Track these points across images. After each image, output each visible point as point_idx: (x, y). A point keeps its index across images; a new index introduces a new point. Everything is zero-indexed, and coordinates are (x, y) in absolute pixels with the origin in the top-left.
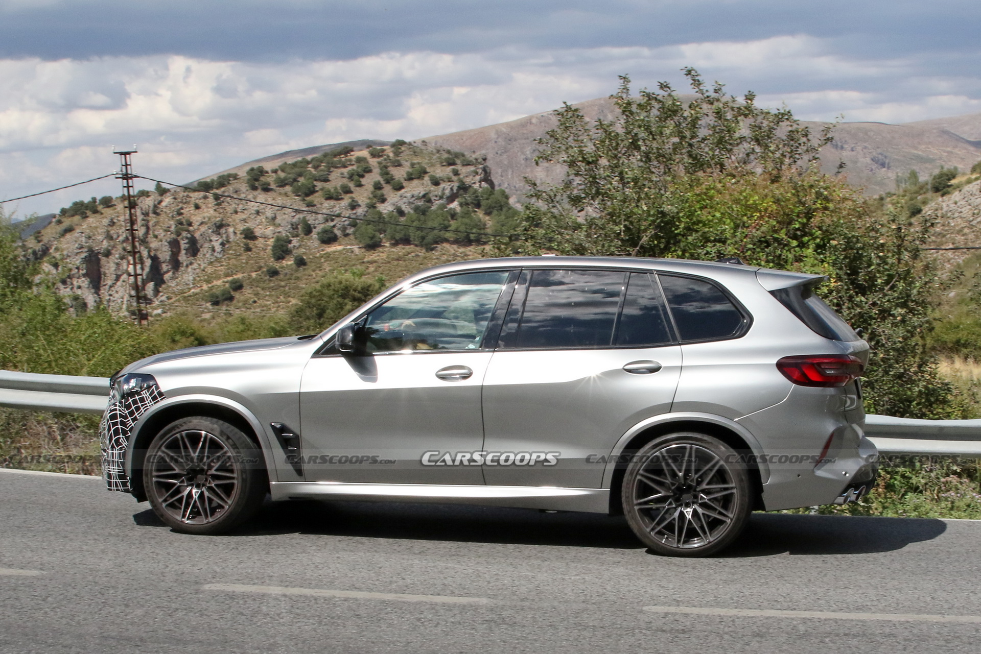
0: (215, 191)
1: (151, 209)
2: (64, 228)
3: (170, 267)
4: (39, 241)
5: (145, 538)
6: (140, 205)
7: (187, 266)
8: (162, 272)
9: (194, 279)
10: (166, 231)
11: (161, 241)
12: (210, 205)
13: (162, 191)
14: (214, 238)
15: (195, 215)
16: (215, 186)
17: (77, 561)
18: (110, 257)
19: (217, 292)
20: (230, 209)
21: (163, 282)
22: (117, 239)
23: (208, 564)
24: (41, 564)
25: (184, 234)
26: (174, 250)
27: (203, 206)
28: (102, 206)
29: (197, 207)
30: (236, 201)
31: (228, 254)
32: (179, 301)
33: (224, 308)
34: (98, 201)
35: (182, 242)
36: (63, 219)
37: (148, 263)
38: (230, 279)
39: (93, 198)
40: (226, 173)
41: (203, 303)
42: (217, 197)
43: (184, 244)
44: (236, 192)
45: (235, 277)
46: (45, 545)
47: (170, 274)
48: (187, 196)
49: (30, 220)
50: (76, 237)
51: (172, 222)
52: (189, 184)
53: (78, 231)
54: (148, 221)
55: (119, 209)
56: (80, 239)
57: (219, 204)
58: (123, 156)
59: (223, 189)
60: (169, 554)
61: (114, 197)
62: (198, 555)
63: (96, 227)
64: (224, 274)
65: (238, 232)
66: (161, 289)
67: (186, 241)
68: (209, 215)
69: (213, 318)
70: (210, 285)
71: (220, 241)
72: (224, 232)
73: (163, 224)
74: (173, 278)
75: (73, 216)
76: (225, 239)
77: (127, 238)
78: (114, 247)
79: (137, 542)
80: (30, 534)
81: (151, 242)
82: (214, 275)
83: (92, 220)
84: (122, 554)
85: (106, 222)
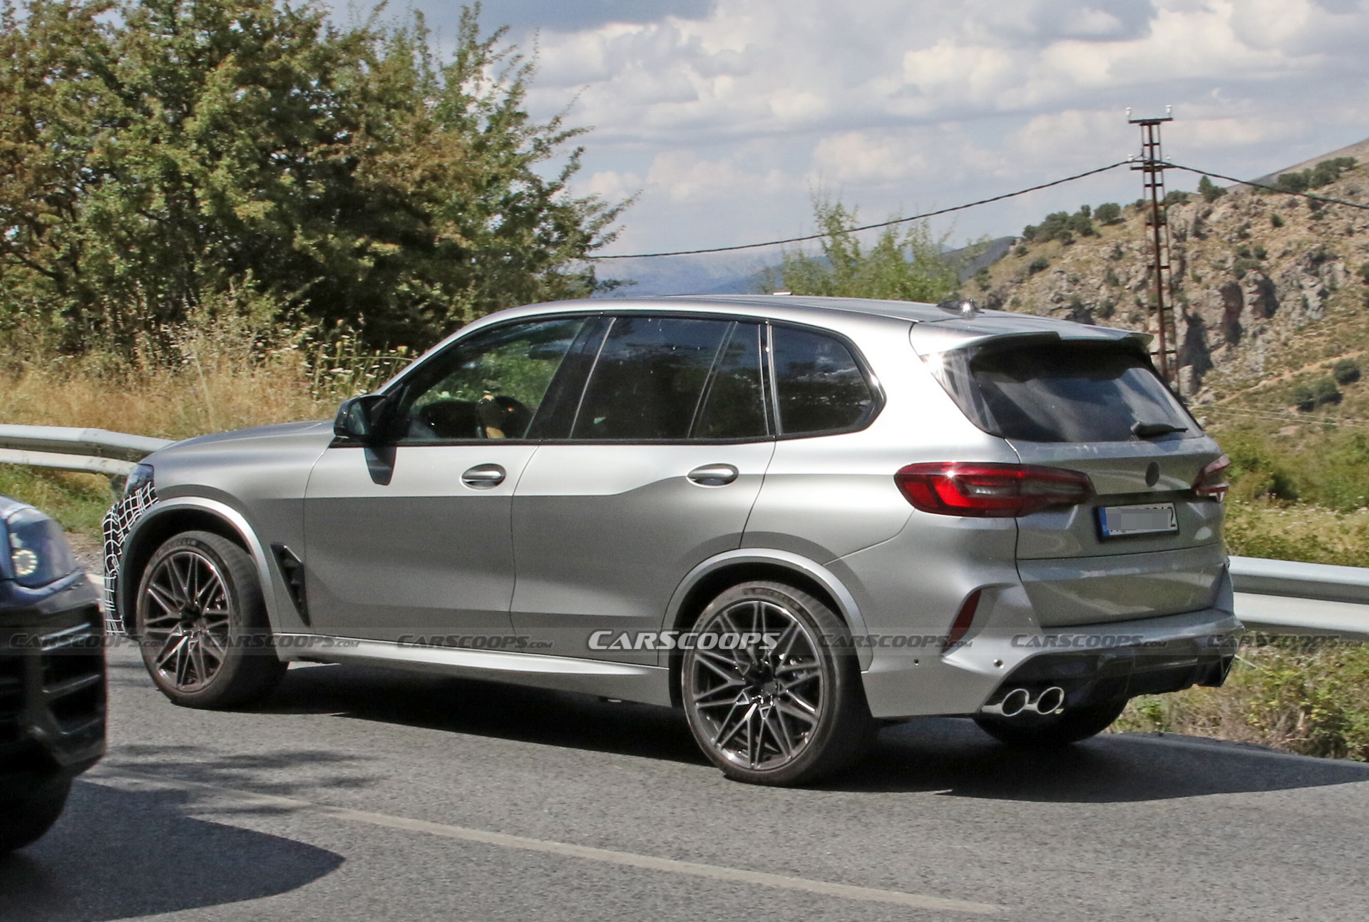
0: (1311, 192)
1: (1190, 228)
2: (1030, 264)
3: (1222, 337)
4: (985, 288)
5: (1190, 852)
6: (1169, 219)
7: (1255, 336)
8: (1208, 346)
9: (1267, 361)
10: (1216, 268)
11: (1208, 288)
12: (1301, 219)
13: (1211, 194)
14: (1307, 282)
15: (1273, 239)
16: (1311, 182)
17: (1065, 890)
18: (1113, 318)
19: (1311, 386)
20: (1338, 227)
21: (1209, 365)
22: (1125, 284)
23: (1308, 908)
24: (1000, 893)
25: (1251, 274)
26: (1232, 304)
27: (1288, 222)
28: (1099, 223)
29: (1277, 223)
30: (1351, 211)
31: (1333, 313)
32: (1237, 401)
33: (1322, 416)
34: (1093, 213)
35: (1246, 290)
36: (1028, 248)
37: (1182, 329)
38: (1335, 360)
39: (1083, 208)
40: (1332, 158)
41: (1283, 406)
42: (1314, 204)
43: (1249, 294)
44: (1352, 193)
45: (1345, 357)
46: (1005, 856)
47: (1222, 350)
48: (1258, 202)
49: (977, 247)
50: (1050, 280)
51: (1228, 253)
52: (1261, 180)
53: (1055, 268)
54: (1184, 251)
55: (1130, 228)
56: (1059, 284)
57: (1318, 217)
58: (1146, 128)
59: (1326, 188)
60: (1234, 886)
61: (1122, 205)
62: (1289, 891)
63: (1088, 262)
64: (1324, 350)
65: (1353, 272)
66: (1204, 379)
67: (1254, 288)
68: (1298, 238)
69: (1302, 436)
70: (1296, 373)
71: (1319, 287)
72: (1326, 270)
73: (1213, 255)
74: (1227, 359)
75: (1047, 240)
76: (1327, 282)
77: (1144, 283)
78: (1120, 298)
79: (1174, 860)
80: (979, 836)
81: (1190, 290)
82: (1305, 353)
83: (1081, 248)
84: (1146, 881)
85: (1106, 251)
